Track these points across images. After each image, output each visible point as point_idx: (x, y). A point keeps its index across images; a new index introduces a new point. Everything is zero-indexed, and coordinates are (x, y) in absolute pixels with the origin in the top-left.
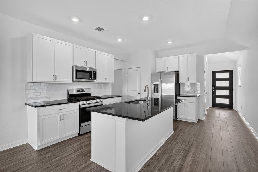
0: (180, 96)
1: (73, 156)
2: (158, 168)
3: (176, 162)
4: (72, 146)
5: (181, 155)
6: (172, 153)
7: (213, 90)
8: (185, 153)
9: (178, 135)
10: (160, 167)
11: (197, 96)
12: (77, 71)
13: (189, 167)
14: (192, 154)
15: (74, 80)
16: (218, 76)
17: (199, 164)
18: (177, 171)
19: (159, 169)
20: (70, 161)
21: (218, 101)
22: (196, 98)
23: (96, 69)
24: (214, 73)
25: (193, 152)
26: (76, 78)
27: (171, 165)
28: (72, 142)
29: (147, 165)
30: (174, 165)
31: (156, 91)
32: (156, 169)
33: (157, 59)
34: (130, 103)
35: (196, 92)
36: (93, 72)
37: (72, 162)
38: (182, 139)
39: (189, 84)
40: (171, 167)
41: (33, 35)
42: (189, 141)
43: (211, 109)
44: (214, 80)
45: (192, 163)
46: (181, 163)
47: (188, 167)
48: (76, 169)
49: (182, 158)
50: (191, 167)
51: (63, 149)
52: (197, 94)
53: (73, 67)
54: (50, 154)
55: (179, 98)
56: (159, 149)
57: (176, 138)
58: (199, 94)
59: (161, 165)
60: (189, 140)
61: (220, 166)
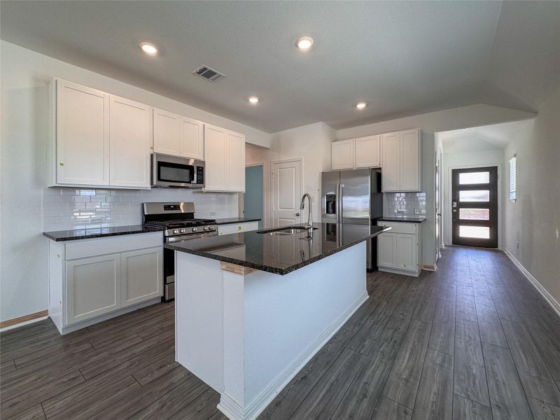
0: (384, 220)
1: (137, 350)
2: (327, 386)
3: (370, 371)
4: (143, 326)
5: (382, 352)
6: (364, 346)
7: (453, 208)
8: (393, 348)
9: (378, 306)
10: (332, 384)
11: (420, 220)
12: (160, 164)
13: (401, 385)
14: (409, 351)
15: (155, 183)
16: (464, 179)
17: (425, 378)
18: (372, 394)
19: (330, 388)
20: (127, 364)
21: (465, 232)
22: (417, 224)
23: (204, 162)
24: (456, 173)
25: (410, 346)
26: (159, 179)
27: (358, 378)
28: (146, 317)
29: (302, 378)
30: (364, 380)
31: (331, 210)
32: (322, 389)
33: (336, 143)
34: (271, 234)
35: (418, 213)
36: (198, 168)
37: (132, 364)
38: (387, 314)
39: (403, 195)
40: (359, 385)
41: (56, 81)
42: (403, 319)
43: (451, 249)
44: (457, 188)
45: (410, 375)
46: (383, 376)
47: (399, 386)
48: (134, 385)
49: (384, 360)
50: (406, 386)
51: (121, 333)
52: (420, 217)
53: (152, 155)
54: (87, 346)
55: (380, 224)
56: (334, 338)
57: (373, 312)
58: (424, 217)
59: (333, 378)
60: (401, 317)
61: (478, 385)
